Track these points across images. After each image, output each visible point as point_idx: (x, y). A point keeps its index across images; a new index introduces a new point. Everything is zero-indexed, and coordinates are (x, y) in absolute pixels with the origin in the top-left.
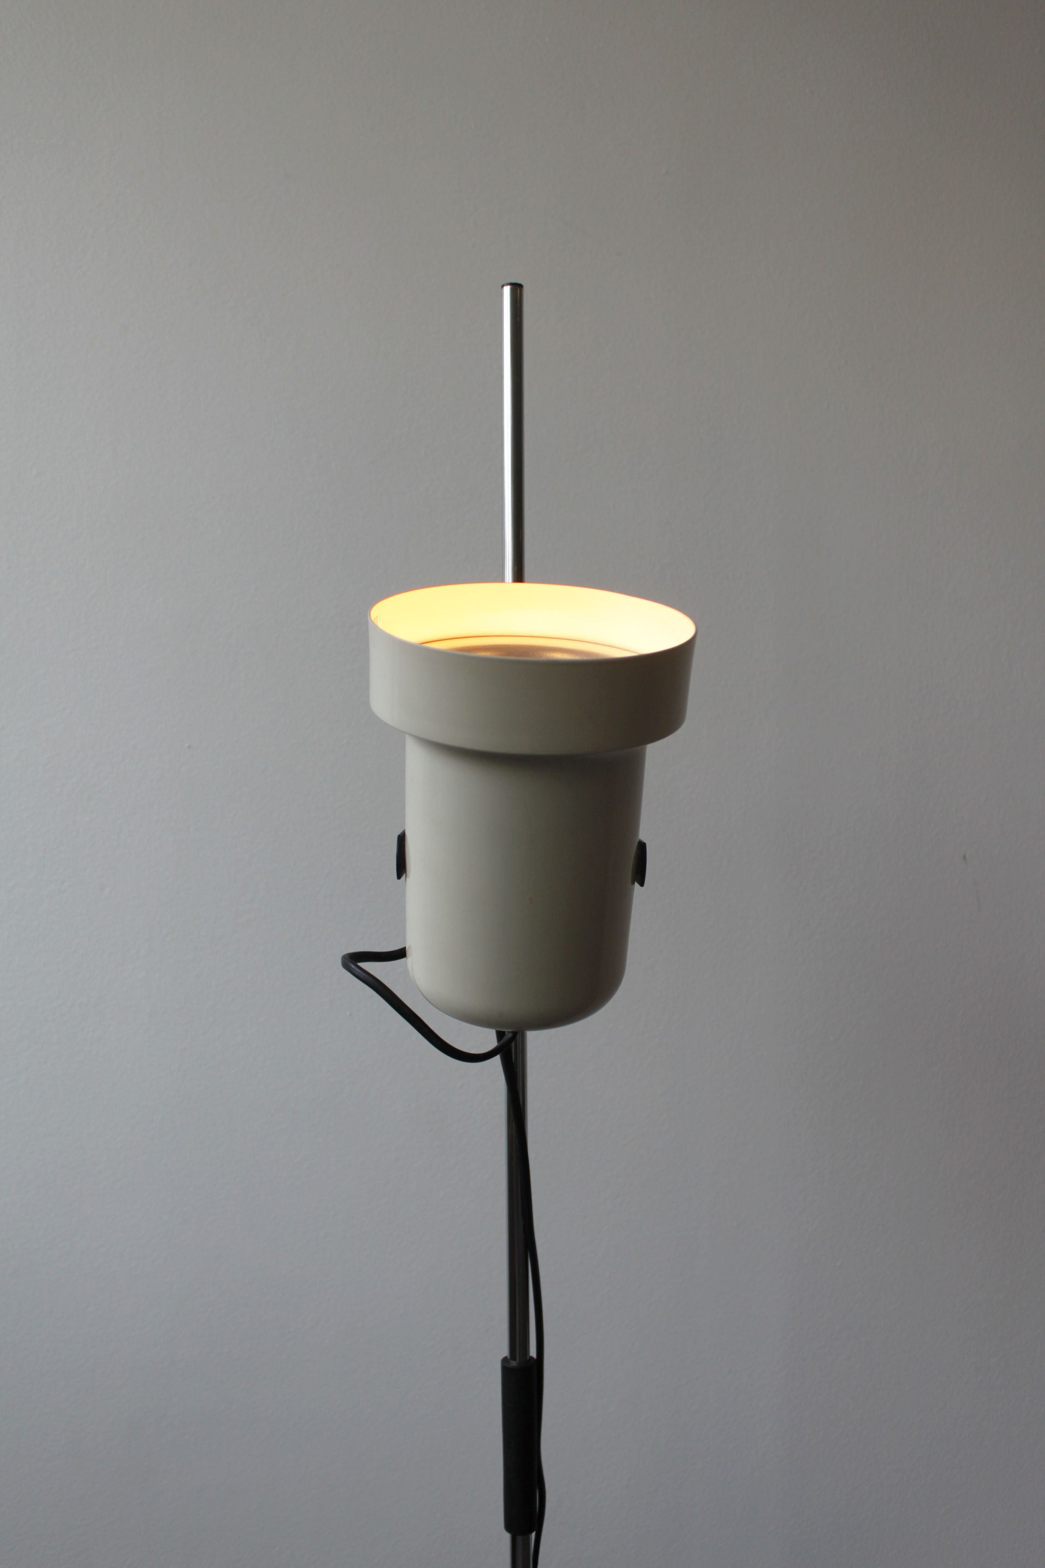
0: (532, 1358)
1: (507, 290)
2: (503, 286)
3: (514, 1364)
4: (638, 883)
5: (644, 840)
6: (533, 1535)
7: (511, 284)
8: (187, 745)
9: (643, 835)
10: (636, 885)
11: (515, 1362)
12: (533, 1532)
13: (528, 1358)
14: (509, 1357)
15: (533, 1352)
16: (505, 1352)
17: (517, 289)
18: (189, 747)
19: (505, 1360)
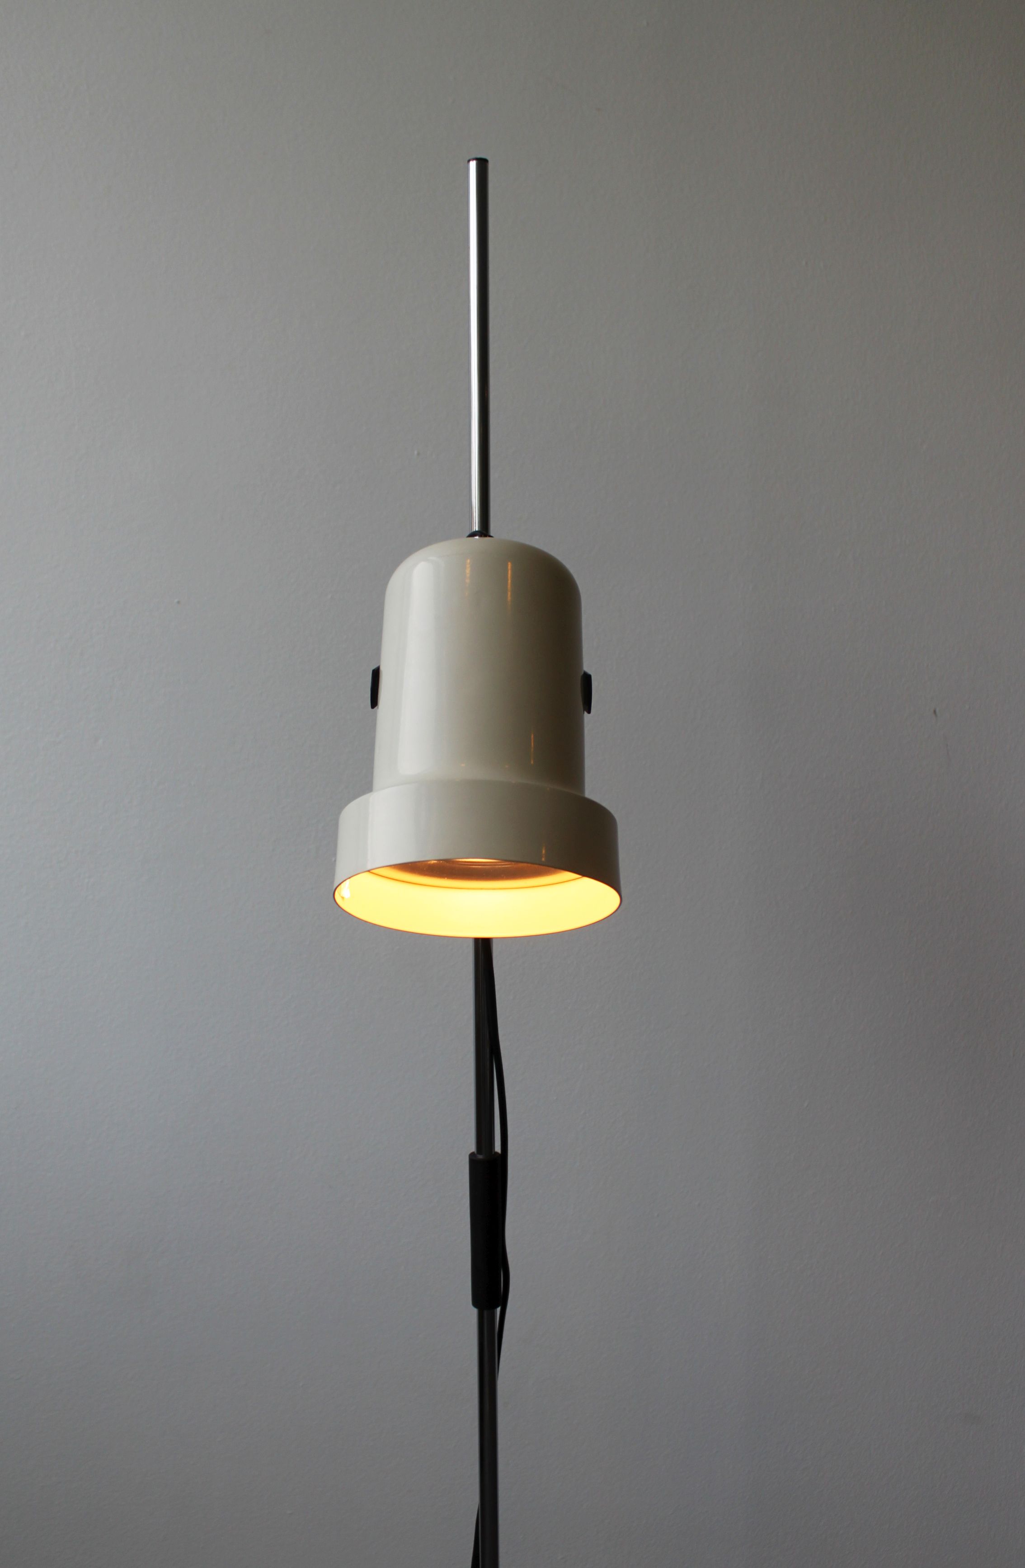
0: (497, 1153)
1: (473, 165)
2: (469, 161)
3: (480, 1157)
4: (587, 712)
5: (589, 672)
6: (499, 1309)
7: (477, 159)
8: (176, 600)
9: (588, 666)
10: (585, 713)
11: (481, 1156)
12: (498, 1307)
13: (493, 1153)
14: (476, 1152)
15: (498, 1148)
16: (473, 1148)
17: (483, 165)
18: (178, 602)
19: (472, 1156)
